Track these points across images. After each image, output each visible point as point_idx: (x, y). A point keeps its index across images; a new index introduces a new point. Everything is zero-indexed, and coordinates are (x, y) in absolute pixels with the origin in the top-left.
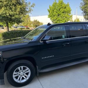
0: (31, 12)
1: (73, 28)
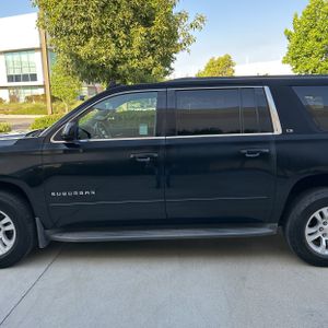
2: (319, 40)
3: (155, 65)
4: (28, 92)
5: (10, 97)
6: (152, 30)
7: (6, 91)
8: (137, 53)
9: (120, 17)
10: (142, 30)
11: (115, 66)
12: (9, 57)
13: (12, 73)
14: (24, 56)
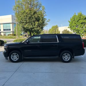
0: (47, 25)
1: (45, 37)
2: (75, 23)
3: (40, 29)
4: (8, 33)
5: (4, 34)
6: (39, 22)
7: (3, 33)
8: (36, 27)
9: (33, 20)
10: (37, 22)
11: (32, 29)
12: (4, 25)
13: (4, 29)
14: (8, 25)
